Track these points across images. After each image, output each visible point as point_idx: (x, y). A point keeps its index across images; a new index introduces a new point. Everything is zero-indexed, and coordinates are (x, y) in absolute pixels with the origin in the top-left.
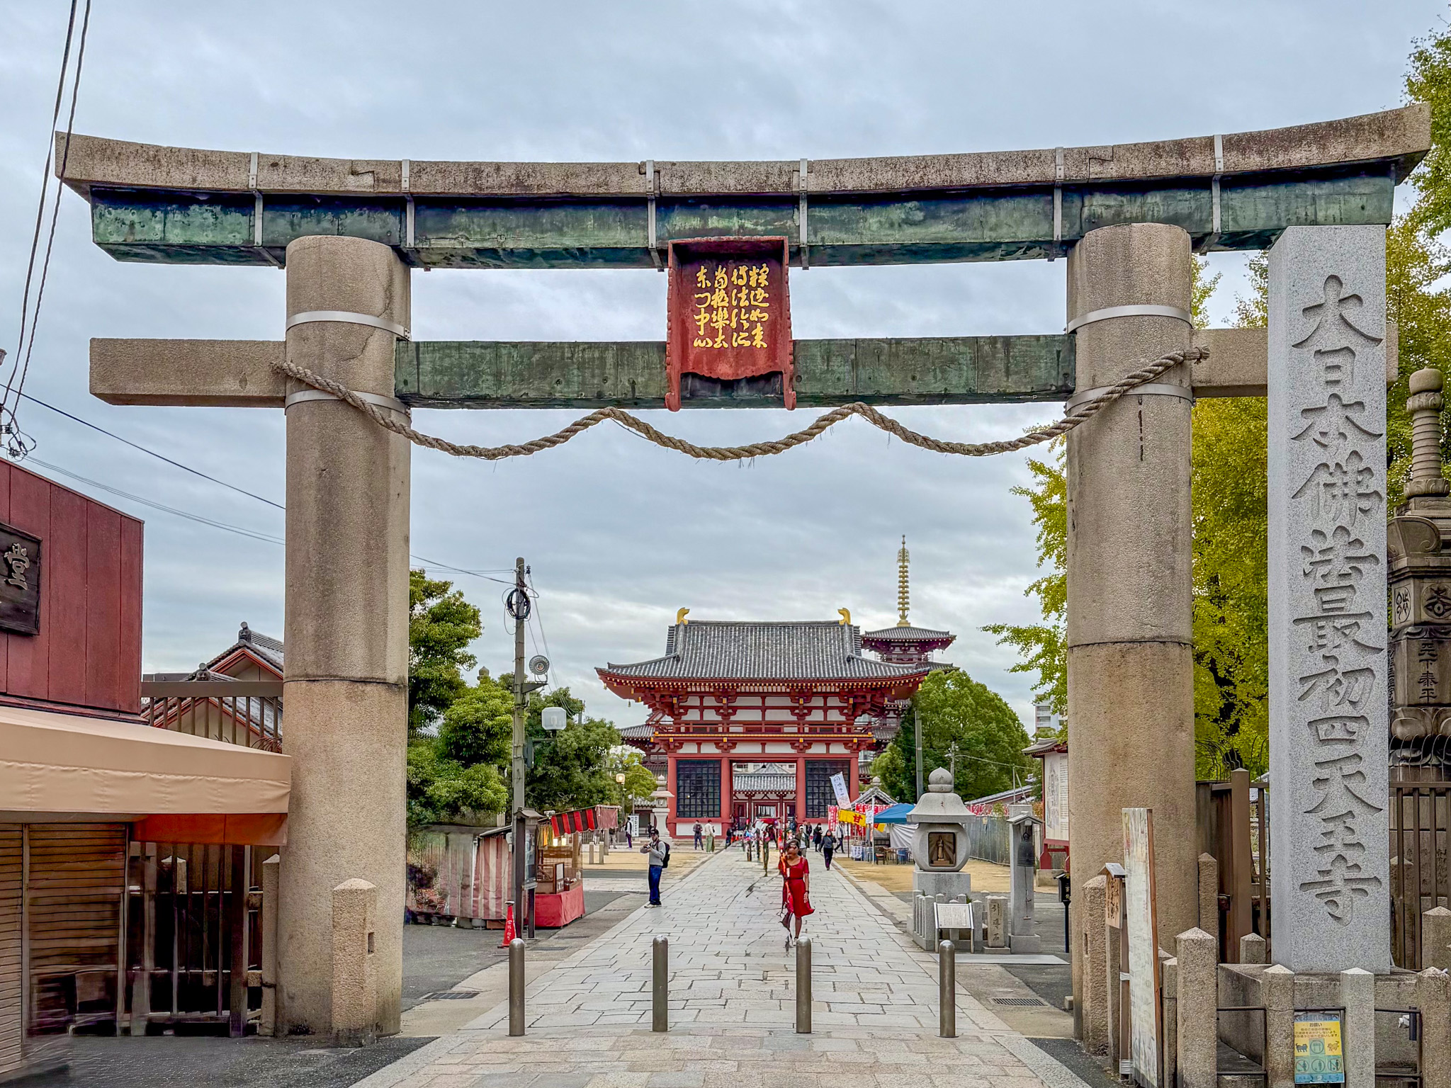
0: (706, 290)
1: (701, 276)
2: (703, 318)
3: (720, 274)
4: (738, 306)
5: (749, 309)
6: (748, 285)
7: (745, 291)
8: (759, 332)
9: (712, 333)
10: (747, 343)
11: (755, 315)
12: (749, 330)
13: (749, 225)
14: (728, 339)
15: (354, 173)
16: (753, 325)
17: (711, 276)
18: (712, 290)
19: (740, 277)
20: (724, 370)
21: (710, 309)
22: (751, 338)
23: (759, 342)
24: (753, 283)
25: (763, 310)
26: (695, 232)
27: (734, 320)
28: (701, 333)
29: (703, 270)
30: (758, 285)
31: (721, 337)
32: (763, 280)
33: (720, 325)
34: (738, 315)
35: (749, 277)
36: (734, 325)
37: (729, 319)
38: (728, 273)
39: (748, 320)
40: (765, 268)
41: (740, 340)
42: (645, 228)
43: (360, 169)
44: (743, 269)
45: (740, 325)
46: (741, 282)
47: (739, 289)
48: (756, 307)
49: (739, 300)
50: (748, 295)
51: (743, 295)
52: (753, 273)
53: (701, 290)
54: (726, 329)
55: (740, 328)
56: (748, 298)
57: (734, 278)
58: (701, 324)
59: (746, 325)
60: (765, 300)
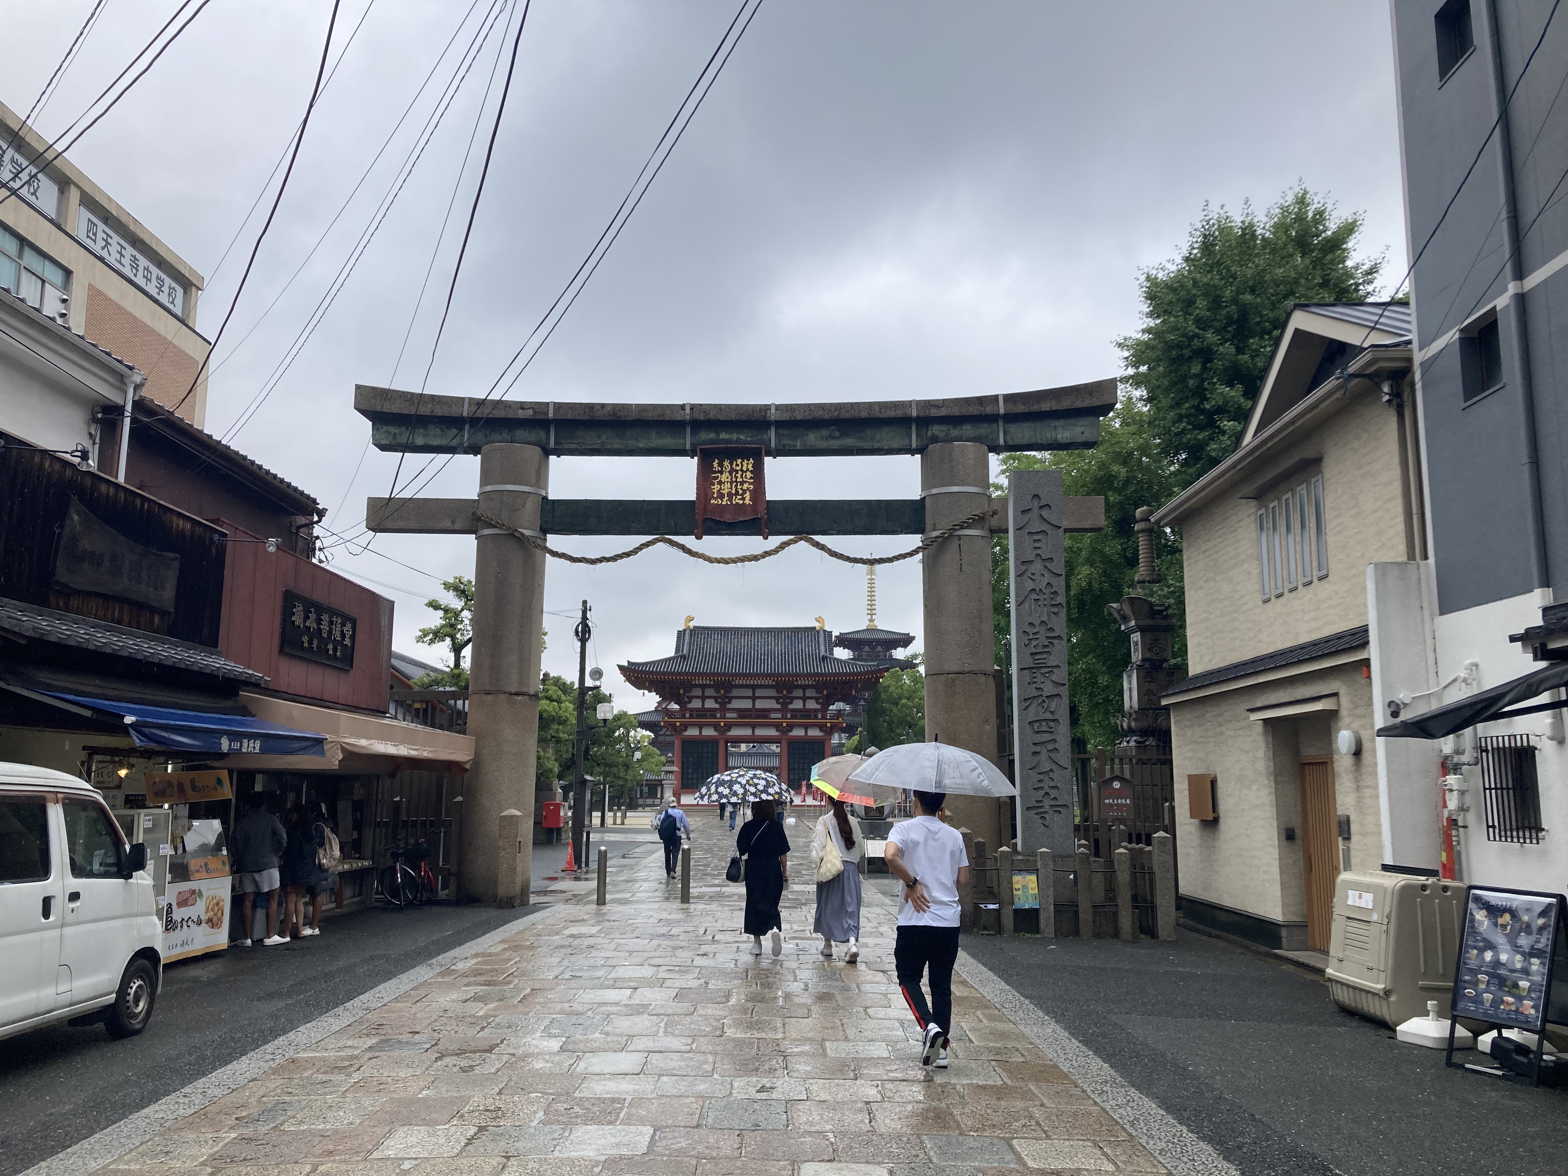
0: (718, 472)
1: (715, 464)
2: (716, 487)
3: (726, 463)
4: (736, 481)
5: (742, 483)
6: (741, 470)
7: (740, 473)
8: (747, 495)
9: (721, 496)
10: (741, 502)
11: (745, 486)
12: (742, 495)
13: (742, 437)
14: (730, 499)
15: (522, 408)
16: (744, 491)
17: (721, 465)
18: (721, 472)
19: (737, 465)
20: (728, 518)
21: (720, 483)
22: (743, 499)
23: (747, 501)
24: (745, 469)
25: (750, 483)
26: (713, 442)
27: (734, 489)
28: (715, 496)
29: (717, 461)
30: (748, 469)
31: (726, 498)
32: (750, 467)
33: (725, 492)
34: (736, 486)
35: (742, 465)
36: (734, 491)
37: (731, 488)
38: (731, 464)
39: (741, 489)
40: (751, 460)
41: (737, 500)
42: (685, 438)
43: (526, 406)
44: (739, 461)
45: (737, 492)
46: (738, 468)
47: (737, 472)
48: (746, 482)
49: (737, 478)
50: (742, 475)
51: (739, 475)
52: (745, 463)
53: (715, 472)
54: (730, 495)
55: (737, 493)
56: (742, 477)
57: (734, 466)
58: (715, 491)
59: (741, 492)
60: (751, 478)
